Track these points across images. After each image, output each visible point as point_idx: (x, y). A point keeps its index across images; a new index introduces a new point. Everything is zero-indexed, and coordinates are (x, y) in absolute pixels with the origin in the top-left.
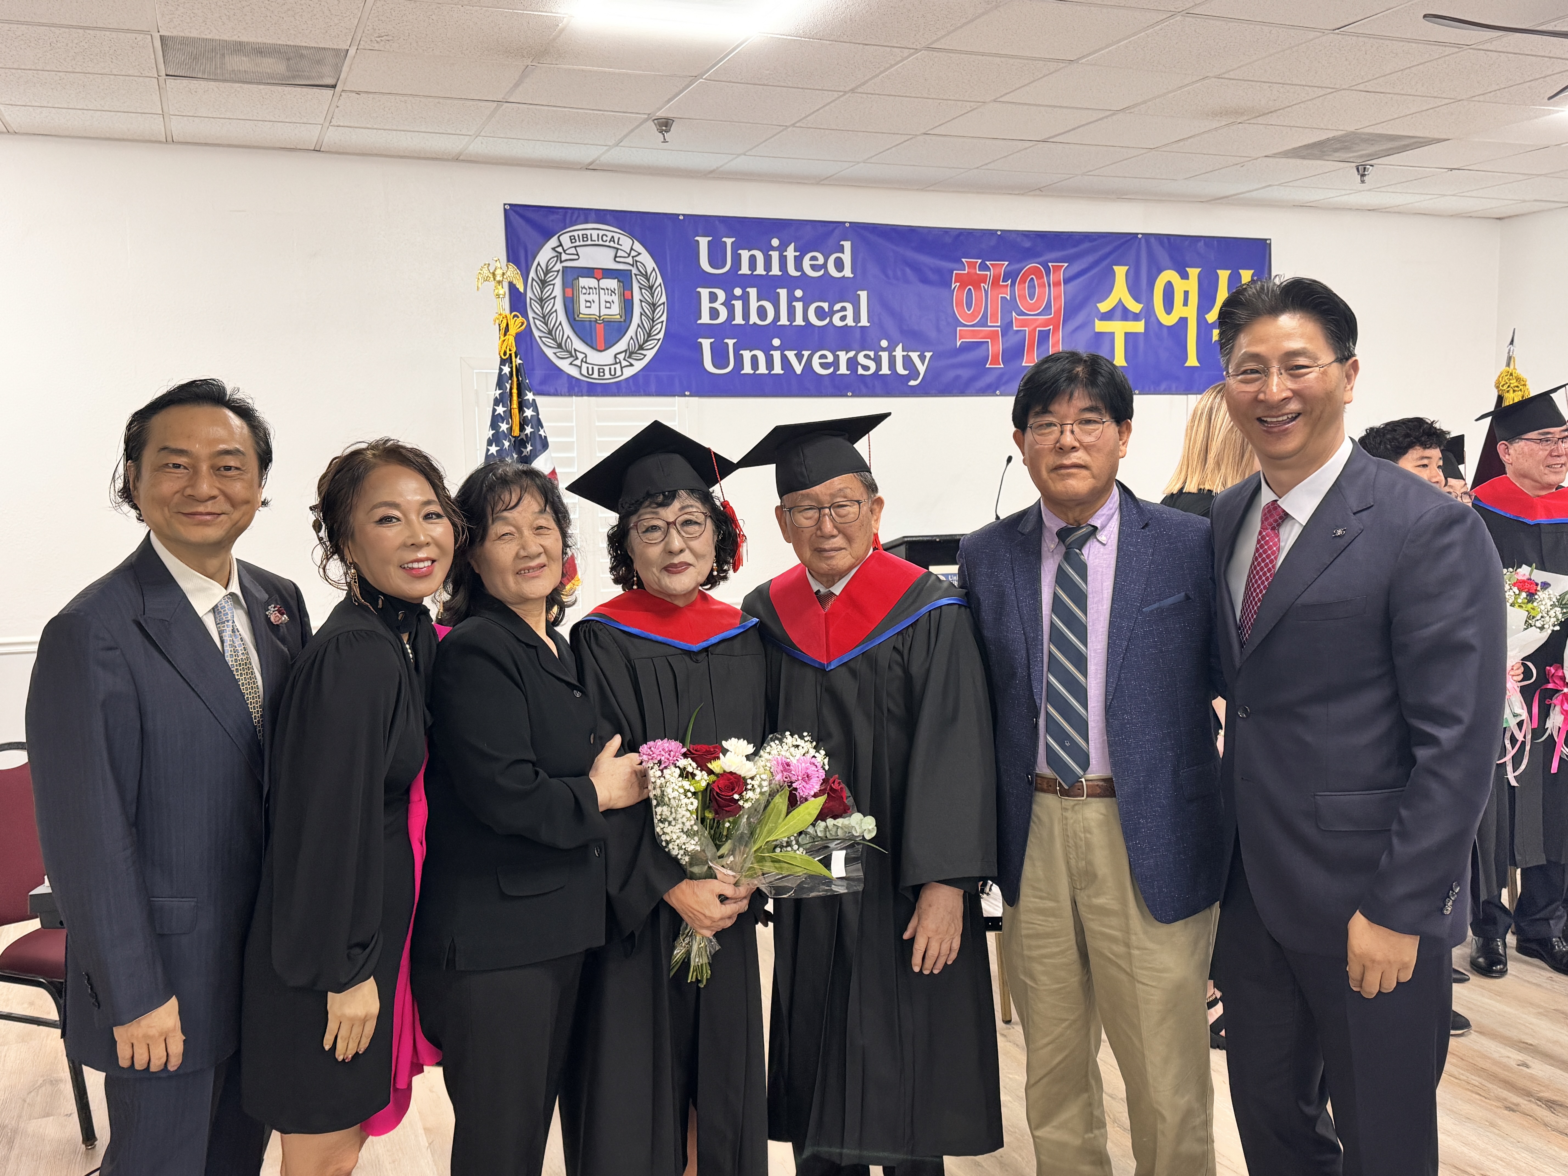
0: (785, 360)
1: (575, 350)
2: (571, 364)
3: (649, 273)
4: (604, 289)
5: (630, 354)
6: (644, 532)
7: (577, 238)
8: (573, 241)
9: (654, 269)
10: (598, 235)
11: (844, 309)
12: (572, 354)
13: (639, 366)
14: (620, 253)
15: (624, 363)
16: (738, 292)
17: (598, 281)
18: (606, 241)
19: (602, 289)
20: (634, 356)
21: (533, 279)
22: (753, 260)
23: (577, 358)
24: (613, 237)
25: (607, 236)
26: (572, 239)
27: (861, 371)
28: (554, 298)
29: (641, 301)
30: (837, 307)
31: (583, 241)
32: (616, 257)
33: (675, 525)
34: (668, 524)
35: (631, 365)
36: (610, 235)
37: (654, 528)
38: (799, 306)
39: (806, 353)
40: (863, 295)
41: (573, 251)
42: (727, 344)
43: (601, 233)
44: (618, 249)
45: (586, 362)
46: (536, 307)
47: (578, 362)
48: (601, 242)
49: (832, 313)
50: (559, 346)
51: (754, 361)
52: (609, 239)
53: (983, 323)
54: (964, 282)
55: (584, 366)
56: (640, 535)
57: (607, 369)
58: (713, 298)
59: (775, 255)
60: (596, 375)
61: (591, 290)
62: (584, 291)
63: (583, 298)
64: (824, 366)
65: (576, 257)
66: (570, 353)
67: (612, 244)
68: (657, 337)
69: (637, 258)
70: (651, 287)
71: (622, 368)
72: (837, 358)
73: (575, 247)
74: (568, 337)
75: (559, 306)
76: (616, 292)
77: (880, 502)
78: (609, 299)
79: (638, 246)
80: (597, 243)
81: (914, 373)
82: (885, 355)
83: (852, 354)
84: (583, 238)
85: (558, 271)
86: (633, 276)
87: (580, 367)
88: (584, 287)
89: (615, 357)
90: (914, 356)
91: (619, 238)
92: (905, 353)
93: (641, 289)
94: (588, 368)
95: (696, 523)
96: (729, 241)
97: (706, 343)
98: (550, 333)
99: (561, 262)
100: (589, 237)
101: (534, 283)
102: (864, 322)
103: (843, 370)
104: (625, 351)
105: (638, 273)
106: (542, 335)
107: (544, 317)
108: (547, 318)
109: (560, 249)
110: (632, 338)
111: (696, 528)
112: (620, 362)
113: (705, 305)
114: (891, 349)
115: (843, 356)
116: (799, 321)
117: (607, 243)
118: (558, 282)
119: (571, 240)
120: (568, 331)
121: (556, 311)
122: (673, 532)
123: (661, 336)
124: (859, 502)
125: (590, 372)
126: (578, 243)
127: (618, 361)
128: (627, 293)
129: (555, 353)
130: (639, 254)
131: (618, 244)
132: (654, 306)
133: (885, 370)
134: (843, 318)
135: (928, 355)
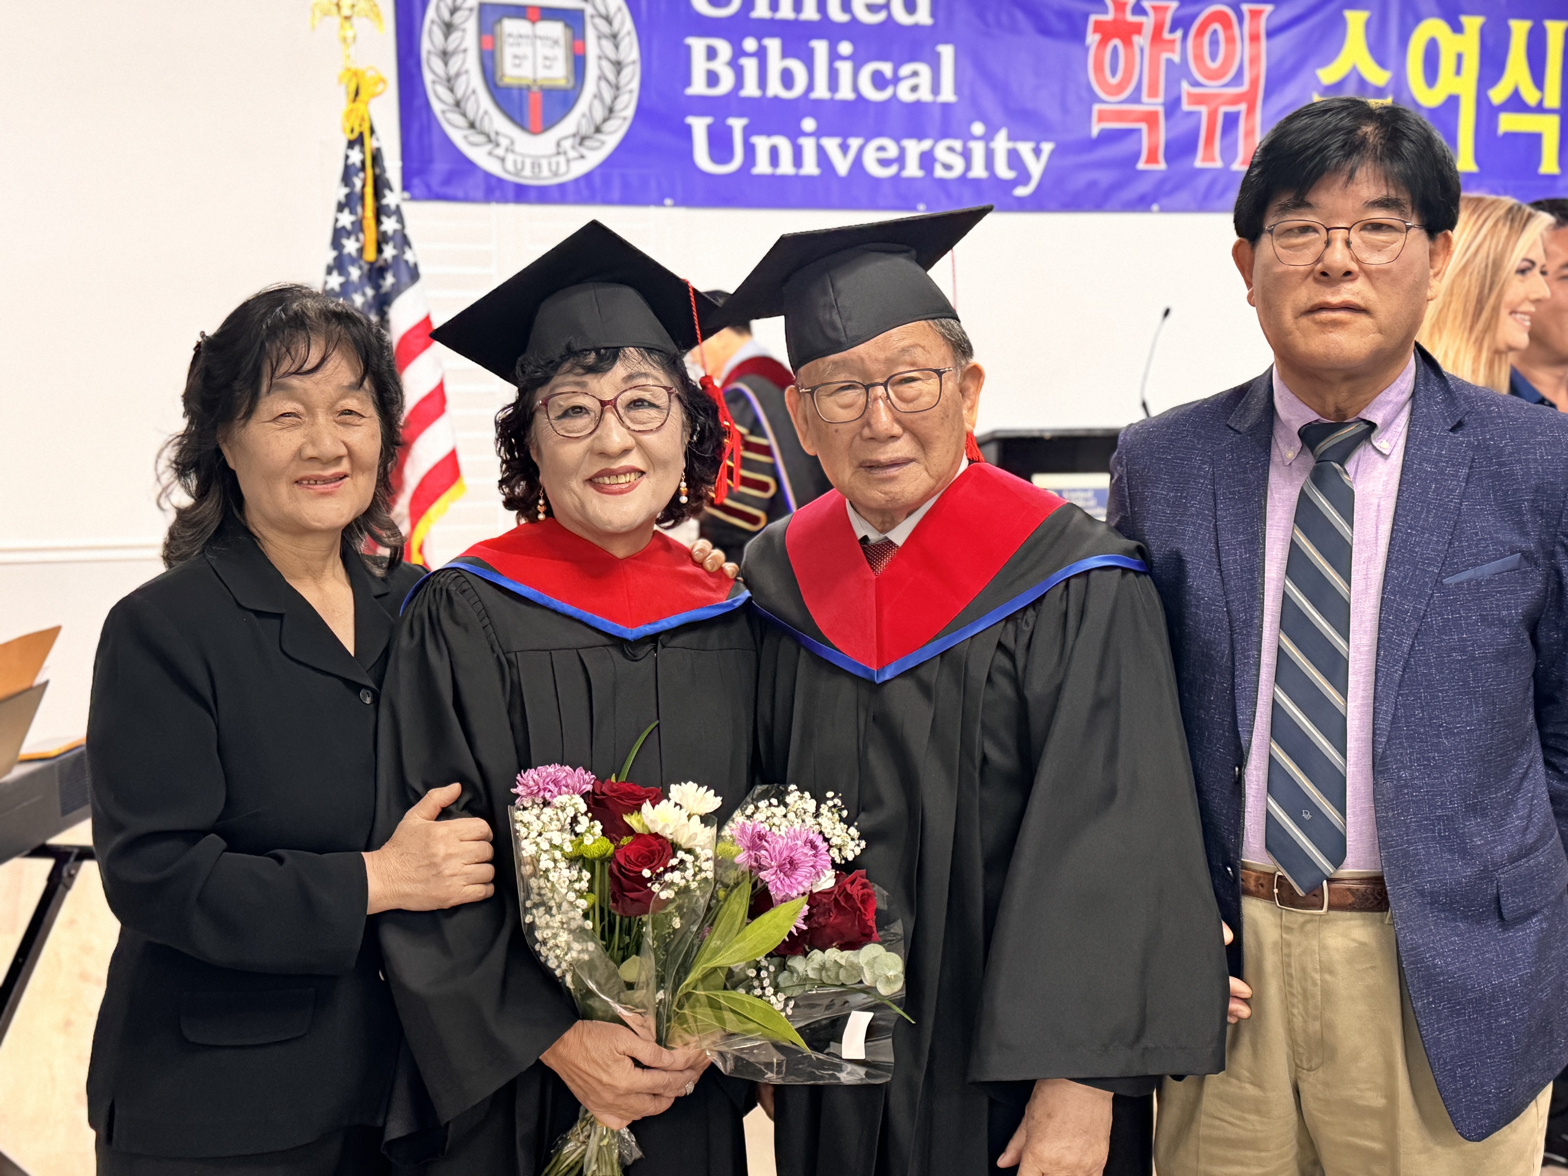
0: (821, 152)
1: (497, 133)
2: (490, 153)
3: (612, 12)
4: (541, 38)
5: (581, 139)
6: (559, 418)
9: (620, 10)
11: (915, 74)
12: (491, 139)
13: (594, 158)
15: (572, 154)
16: (750, 44)
17: (533, 24)
19: (538, 37)
20: (588, 143)
21: (433, 22)
23: (498, 145)
27: (939, 172)
29: (600, 58)
30: (906, 70)
33: (615, 407)
34: (603, 403)
35: (582, 157)
37: (579, 410)
38: (845, 69)
39: (855, 143)
40: (947, 52)
42: (732, 127)
45: (513, 151)
46: (437, 64)
47: (500, 152)
49: (896, 80)
50: (472, 125)
51: (774, 154)
53: (1135, 98)
54: (1106, 32)
55: (510, 158)
56: (553, 422)
57: (544, 163)
58: (712, 54)
60: (527, 172)
61: (520, 40)
62: (511, 40)
63: (508, 51)
64: (884, 163)
66: (488, 136)
68: (623, 114)
70: (614, 36)
71: (568, 161)
72: (902, 151)
74: (486, 113)
75: (472, 62)
76: (561, 43)
77: (976, 373)
78: (550, 53)
81: (1024, 177)
82: (978, 149)
83: (926, 144)
85: (471, 10)
86: (588, 18)
87: (503, 160)
88: (510, 35)
89: (558, 144)
90: (1025, 149)
92: (1010, 145)
93: (599, 38)
94: (515, 161)
95: (652, 405)
97: (699, 125)
98: (458, 104)
101: (435, 27)
102: (948, 94)
103: (913, 170)
104: (574, 136)
105: (593, 12)
108: (452, 81)
110: (584, 115)
111: (653, 412)
112: (565, 153)
113: (699, 66)
114: (988, 137)
115: (914, 148)
116: (845, 93)
118: (471, 26)
120: (486, 102)
121: (467, 72)
122: (610, 418)
123: (629, 113)
124: (939, 373)
125: (519, 167)
127: (561, 150)
128: (578, 44)
129: (466, 137)
132: (618, 66)
133: (978, 171)
134: (914, 89)
135: (1047, 147)
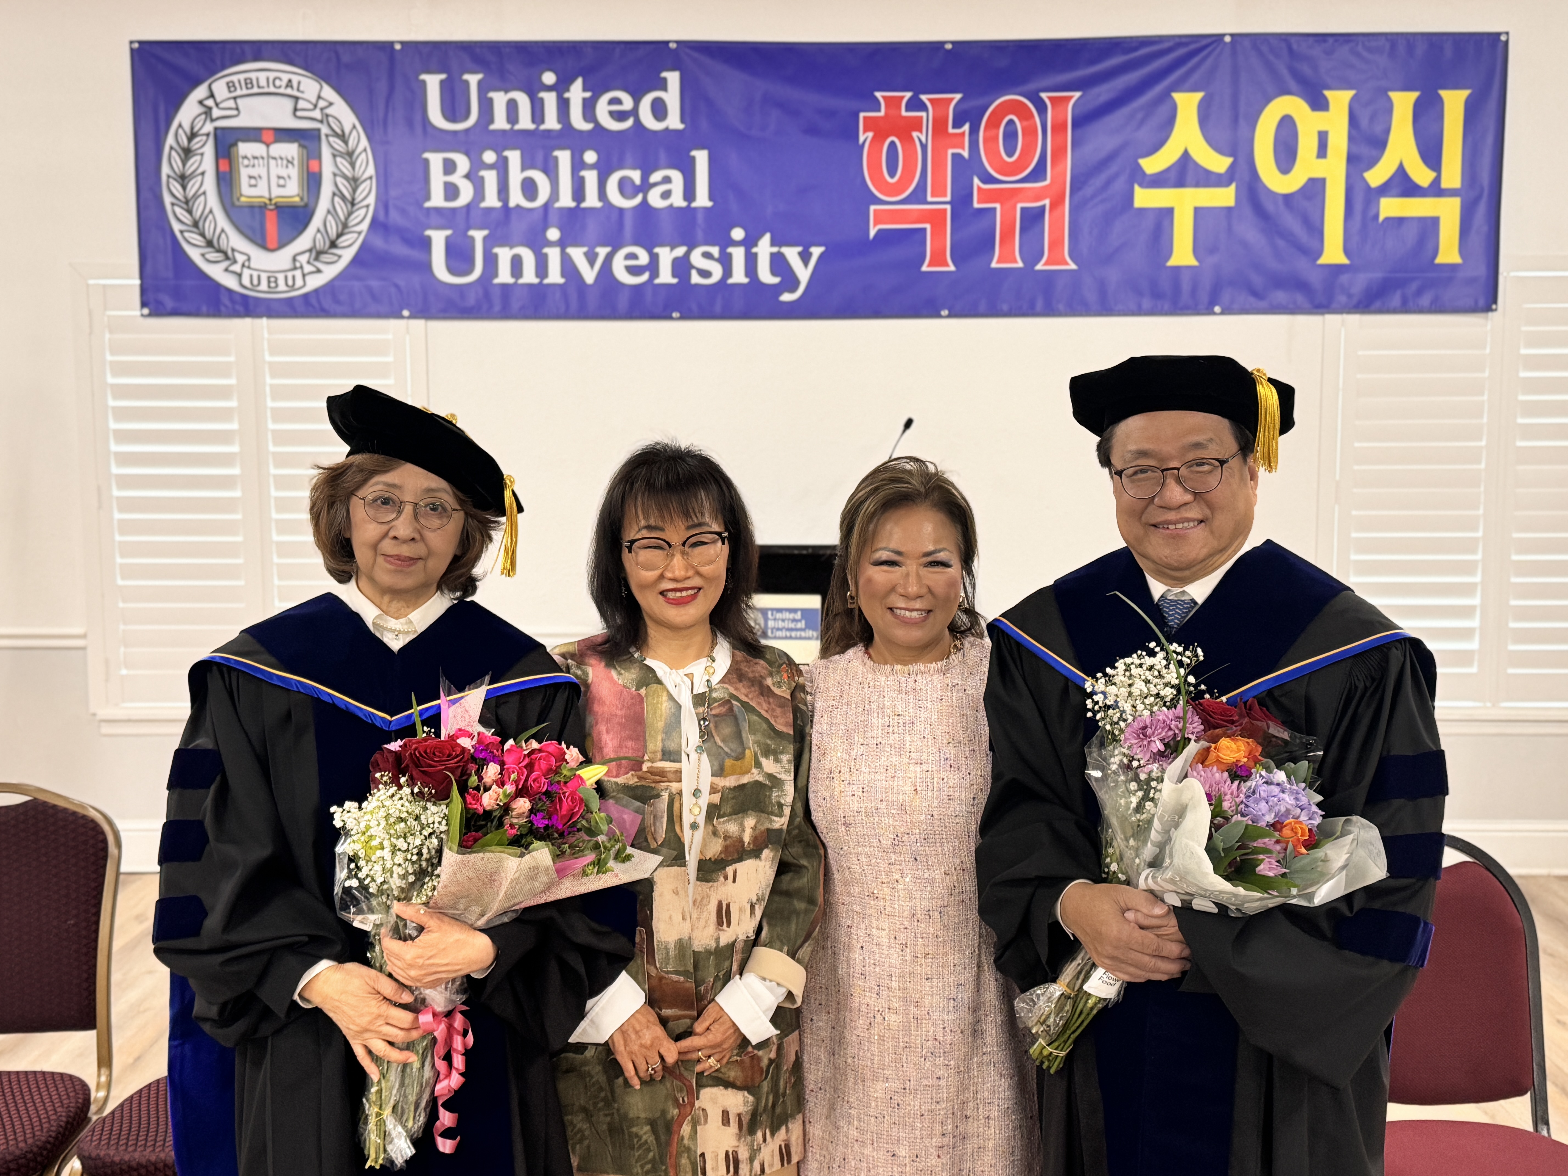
0: (567, 262)
1: (233, 250)
3: (347, 131)
5: (317, 254)
7: (237, 85)
8: (232, 89)
9: (354, 127)
10: (268, 79)
11: (667, 180)
12: (227, 256)
14: (301, 104)
15: (308, 268)
16: (489, 157)
17: (268, 145)
18: (280, 87)
19: (274, 158)
20: (324, 257)
21: (171, 148)
22: (512, 108)
23: (235, 262)
24: (290, 81)
25: (280, 79)
26: (230, 86)
27: (695, 279)
28: (203, 174)
29: (335, 175)
30: (656, 177)
31: (247, 88)
32: (296, 109)
35: (319, 271)
36: (285, 77)
38: (591, 177)
39: (602, 252)
40: (701, 158)
41: (231, 104)
42: (472, 239)
43: (272, 75)
44: (297, 99)
45: (249, 267)
46: (176, 188)
47: (237, 268)
48: (272, 89)
49: (645, 187)
50: (210, 244)
51: (517, 264)
52: (284, 83)
53: (919, 196)
54: (880, 129)
55: (246, 273)
57: (281, 277)
58: (449, 167)
59: (550, 99)
60: (264, 286)
61: (256, 161)
62: (246, 162)
63: (244, 173)
64: (634, 271)
65: (235, 112)
66: (225, 253)
67: (289, 91)
68: (358, 229)
69: (328, 111)
71: (304, 276)
72: (654, 259)
73: (235, 98)
74: (223, 231)
75: (210, 184)
76: (296, 162)
78: (283, 172)
79: (329, 93)
80: (266, 90)
81: (791, 281)
82: (738, 254)
83: (680, 251)
84: (246, 84)
85: (208, 135)
86: (323, 138)
87: (240, 275)
88: (245, 157)
89: (294, 259)
90: (792, 254)
91: (299, 83)
92: (775, 249)
93: (334, 156)
94: (251, 276)
96: (473, 79)
97: (438, 238)
98: (196, 224)
99: (212, 120)
100: (255, 82)
101: (174, 153)
102: (702, 200)
103: (666, 276)
104: (310, 250)
105: (329, 132)
106: (183, 228)
107: (187, 202)
108: (191, 204)
109: (210, 103)
110: (319, 231)
112: (301, 267)
113: (437, 180)
114: (749, 243)
115: (666, 256)
116: (592, 201)
117: (282, 91)
118: (208, 150)
119: (229, 88)
120: (222, 222)
121: (204, 193)
123: (365, 226)
125: (255, 282)
126: (239, 92)
127: (298, 265)
128: (314, 164)
129: (203, 255)
130: (331, 104)
131: (298, 90)
133: (738, 277)
134: (666, 195)
135: (816, 251)
